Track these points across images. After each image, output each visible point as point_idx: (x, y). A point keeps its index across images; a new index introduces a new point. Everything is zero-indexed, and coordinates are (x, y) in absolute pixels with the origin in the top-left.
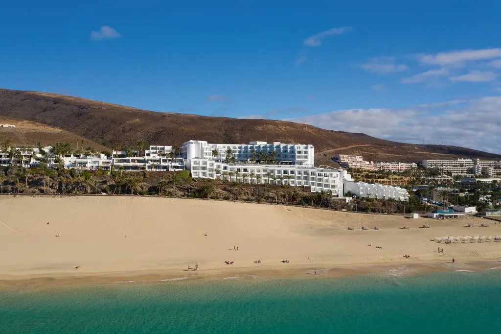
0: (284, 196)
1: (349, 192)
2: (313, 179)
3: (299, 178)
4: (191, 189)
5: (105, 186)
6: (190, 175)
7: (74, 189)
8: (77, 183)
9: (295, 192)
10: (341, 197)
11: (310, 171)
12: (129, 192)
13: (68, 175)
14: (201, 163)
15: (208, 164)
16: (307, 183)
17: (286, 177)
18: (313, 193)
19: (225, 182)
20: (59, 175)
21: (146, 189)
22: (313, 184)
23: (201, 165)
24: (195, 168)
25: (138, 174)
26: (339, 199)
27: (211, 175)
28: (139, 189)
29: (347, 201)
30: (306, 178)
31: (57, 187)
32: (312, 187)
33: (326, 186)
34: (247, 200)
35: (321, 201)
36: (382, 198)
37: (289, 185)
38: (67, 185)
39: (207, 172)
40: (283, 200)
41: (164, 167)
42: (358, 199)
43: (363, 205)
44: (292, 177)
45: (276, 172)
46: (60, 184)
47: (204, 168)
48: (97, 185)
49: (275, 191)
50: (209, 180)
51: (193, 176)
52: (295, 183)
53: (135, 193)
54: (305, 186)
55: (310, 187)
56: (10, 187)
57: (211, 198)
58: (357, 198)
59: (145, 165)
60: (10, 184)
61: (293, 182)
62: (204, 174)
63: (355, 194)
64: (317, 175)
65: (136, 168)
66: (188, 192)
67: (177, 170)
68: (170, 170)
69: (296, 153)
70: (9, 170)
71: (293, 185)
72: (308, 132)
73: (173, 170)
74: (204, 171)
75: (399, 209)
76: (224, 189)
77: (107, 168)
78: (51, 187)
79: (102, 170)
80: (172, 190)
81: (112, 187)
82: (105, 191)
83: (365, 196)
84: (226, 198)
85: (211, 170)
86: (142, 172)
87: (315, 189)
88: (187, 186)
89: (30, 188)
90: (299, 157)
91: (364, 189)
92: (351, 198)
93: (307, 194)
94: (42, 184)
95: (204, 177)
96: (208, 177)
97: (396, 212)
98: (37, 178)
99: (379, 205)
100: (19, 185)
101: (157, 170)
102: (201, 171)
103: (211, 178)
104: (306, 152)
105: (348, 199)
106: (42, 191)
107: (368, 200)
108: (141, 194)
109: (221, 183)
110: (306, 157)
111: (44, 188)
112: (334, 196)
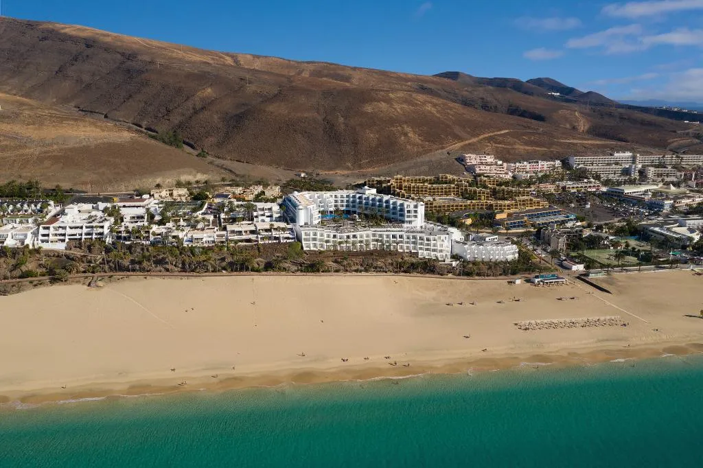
0: (392, 264)
1: (456, 255)
2: (421, 244)
3: (408, 243)
4: (304, 263)
5: (224, 264)
6: (302, 248)
7: (197, 267)
8: (199, 263)
9: (402, 259)
10: (448, 261)
11: (418, 235)
12: (247, 269)
13: (189, 253)
14: (311, 234)
15: (318, 235)
16: (415, 248)
17: (394, 242)
18: (421, 259)
19: (335, 252)
20: (181, 253)
21: (262, 266)
22: (421, 249)
23: (312, 236)
24: (306, 240)
25: (252, 247)
26: (446, 264)
27: (322, 246)
28: (256, 266)
29: (453, 265)
30: (414, 243)
31: (180, 265)
32: (420, 251)
33: (434, 250)
34: (356, 271)
35: (428, 267)
36: (488, 260)
37: (397, 250)
38: (190, 264)
39: (318, 243)
40: (391, 268)
41: (276, 238)
42: (465, 263)
43: (468, 269)
44: (401, 242)
45: (385, 236)
46: (183, 264)
47: (314, 239)
48: (218, 262)
49: (383, 260)
50: (321, 252)
51: (305, 249)
52: (404, 248)
53: (253, 270)
54: (413, 251)
55: (417, 253)
56: (137, 267)
57: (323, 272)
58: (463, 262)
59: (257, 237)
60: (136, 263)
61: (401, 248)
62: (315, 245)
63: (461, 257)
64: (425, 239)
65: (249, 241)
66: (301, 266)
67: (288, 241)
68: (282, 241)
69: (406, 212)
70: (133, 249)
71: (401, 251)
72: (430, 112)
73: (285, 241)
74: (314, 242)
75: (504, 272)
76: (336, 262)
77: (222, 242)
78: (175, 266)
79: (219, 246)
80: (286, 265)
81: (231, 264)
82: (224, 269)
83: (472, 259)
84: (337, 271)
85: (321, 240)
86: (255, 245)
87: (423, 254)
88: (301, 260)
89: (156, 267)
90: (408, 217)
91: (472, 252)
92: (458, 262)
93: (414, 260)
94: (167, 263)
95: (315, 249)
96: (319, 248)
97: (500, 275)
98: (161, 257)
99: (484, 269)
100: (145, 264)
101: (270, 242)
102: (311, 243)
103: (322, 249)
104: (416, 212)
105: (454, 264)
106: (167, 270)
107: (474, 263)
108: (258, 271)
109: (332, 254)
110: (416, 216)
111: (169, 267)
112: (441, 261)
